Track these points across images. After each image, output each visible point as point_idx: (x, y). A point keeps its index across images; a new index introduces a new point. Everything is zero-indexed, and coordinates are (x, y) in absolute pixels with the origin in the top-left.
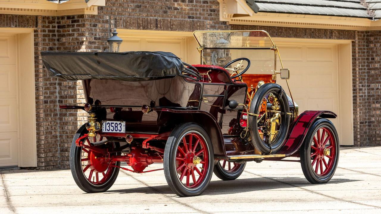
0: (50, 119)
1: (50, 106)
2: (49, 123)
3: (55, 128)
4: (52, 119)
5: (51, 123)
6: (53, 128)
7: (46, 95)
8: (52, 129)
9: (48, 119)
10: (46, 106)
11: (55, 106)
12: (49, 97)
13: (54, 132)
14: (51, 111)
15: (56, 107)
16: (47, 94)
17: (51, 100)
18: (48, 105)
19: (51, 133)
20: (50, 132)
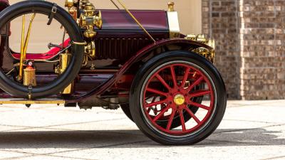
0: (222, 36)
1: (222, 20)
2: (221, 42)
3: (231, 48)
4: (225, 36)
5: (223, 41)
6: (228, 47)
7: (215, 6)
8: (226, 49)
9: (219, 36)
10: (215, 20)
11: (231, 20)
12: (221, 9)
13: (230, 52)
14: (224, 25)
15: (233, 21)
16: (218, 5)
17: (224, 12)
18: (219, 19)
19: (224, 54)
20: (221, 52)
